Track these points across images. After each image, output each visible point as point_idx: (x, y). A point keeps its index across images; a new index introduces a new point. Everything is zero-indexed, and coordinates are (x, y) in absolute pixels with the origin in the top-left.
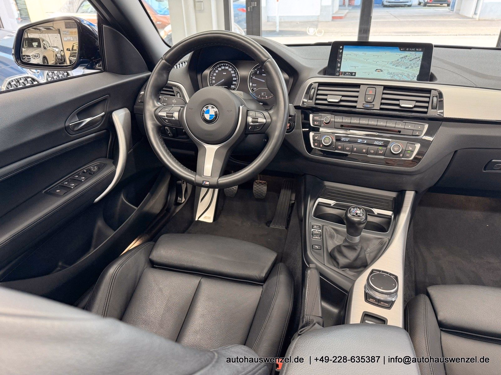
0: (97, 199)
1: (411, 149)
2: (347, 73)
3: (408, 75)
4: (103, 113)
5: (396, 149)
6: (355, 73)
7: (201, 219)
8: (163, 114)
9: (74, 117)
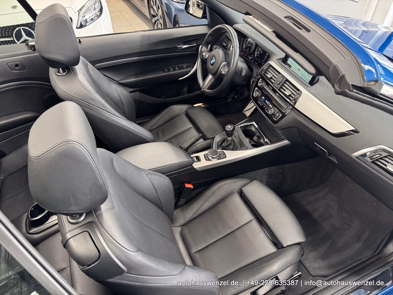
0: (180, 79)
1: (277, 115)
2: (289, 65)
3: (307, 78)
4: (196, 44)
5: (271, 112)
6: (291, 66)
7: (244, 112)
8: (204, 54)
9: (181, 43)
